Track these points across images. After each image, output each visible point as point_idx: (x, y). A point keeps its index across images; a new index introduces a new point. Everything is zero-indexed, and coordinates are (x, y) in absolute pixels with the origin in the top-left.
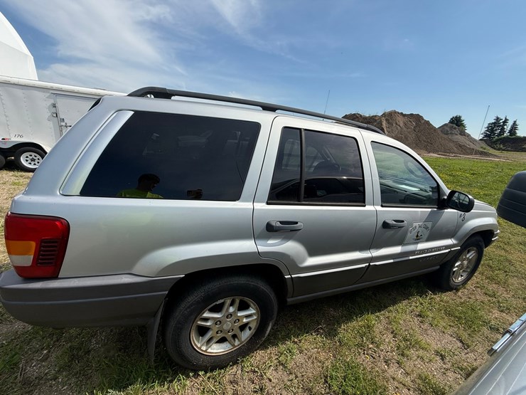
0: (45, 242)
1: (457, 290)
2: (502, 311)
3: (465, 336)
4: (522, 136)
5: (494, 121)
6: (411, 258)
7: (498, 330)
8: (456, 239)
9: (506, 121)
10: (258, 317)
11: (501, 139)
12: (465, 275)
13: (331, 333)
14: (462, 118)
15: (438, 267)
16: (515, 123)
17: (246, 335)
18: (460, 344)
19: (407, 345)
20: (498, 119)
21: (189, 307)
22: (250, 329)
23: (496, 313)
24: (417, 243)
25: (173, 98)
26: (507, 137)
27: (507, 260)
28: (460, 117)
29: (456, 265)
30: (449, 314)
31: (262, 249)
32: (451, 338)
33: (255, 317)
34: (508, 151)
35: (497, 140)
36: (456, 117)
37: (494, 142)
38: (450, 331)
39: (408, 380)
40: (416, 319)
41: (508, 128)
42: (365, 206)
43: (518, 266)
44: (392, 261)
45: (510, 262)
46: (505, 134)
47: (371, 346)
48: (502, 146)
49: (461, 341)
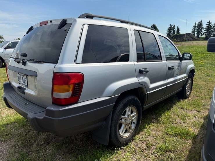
0: (77, 85)
1: (189, 97)
2: (204, 100)
3: (198, 109)
4: (182, 34)
5: (170, 27)
6: (177, 82)
7: (205, 105)
8: (186, 74)
9: (174, 27)
10: (137, 116)
11: (174, 36)
12: (189, 91)
13: (158, 122)
14: (156, 26)
15: (182, 88)
16: (178, 28)
17: (133, 126)
18: (198, 112)
19: (183, 117)
20: (171, 25)
21: (119, 112)
22: (134, 123)
23: (203, 101)
24: (177, 76)
25: (94, 18)
26: (176, 35)
27: (198, 84)
28: (155, 25)
29: (187, 86)
30: (190, 105)
31: (140, 81)
32: (194, 112)
33: (136, 116)
34: (178, 41)
35: (173, 36)
36: (153, 25)
37: (172, 37)
38: (193, 110)
39: (190, 125)
40: (181, 110)
41: (176, 30)
42: (162, 61)
43: (202, 86)
44: (172, 84)
45: (199, 85)
46: (175, 33)
47: (173, 121)
48: (175, 40)
49: (198, 111)
